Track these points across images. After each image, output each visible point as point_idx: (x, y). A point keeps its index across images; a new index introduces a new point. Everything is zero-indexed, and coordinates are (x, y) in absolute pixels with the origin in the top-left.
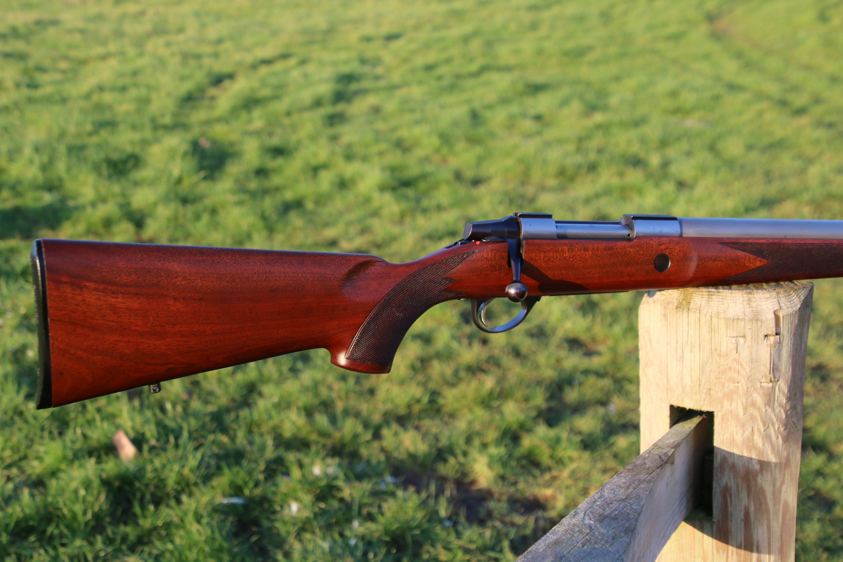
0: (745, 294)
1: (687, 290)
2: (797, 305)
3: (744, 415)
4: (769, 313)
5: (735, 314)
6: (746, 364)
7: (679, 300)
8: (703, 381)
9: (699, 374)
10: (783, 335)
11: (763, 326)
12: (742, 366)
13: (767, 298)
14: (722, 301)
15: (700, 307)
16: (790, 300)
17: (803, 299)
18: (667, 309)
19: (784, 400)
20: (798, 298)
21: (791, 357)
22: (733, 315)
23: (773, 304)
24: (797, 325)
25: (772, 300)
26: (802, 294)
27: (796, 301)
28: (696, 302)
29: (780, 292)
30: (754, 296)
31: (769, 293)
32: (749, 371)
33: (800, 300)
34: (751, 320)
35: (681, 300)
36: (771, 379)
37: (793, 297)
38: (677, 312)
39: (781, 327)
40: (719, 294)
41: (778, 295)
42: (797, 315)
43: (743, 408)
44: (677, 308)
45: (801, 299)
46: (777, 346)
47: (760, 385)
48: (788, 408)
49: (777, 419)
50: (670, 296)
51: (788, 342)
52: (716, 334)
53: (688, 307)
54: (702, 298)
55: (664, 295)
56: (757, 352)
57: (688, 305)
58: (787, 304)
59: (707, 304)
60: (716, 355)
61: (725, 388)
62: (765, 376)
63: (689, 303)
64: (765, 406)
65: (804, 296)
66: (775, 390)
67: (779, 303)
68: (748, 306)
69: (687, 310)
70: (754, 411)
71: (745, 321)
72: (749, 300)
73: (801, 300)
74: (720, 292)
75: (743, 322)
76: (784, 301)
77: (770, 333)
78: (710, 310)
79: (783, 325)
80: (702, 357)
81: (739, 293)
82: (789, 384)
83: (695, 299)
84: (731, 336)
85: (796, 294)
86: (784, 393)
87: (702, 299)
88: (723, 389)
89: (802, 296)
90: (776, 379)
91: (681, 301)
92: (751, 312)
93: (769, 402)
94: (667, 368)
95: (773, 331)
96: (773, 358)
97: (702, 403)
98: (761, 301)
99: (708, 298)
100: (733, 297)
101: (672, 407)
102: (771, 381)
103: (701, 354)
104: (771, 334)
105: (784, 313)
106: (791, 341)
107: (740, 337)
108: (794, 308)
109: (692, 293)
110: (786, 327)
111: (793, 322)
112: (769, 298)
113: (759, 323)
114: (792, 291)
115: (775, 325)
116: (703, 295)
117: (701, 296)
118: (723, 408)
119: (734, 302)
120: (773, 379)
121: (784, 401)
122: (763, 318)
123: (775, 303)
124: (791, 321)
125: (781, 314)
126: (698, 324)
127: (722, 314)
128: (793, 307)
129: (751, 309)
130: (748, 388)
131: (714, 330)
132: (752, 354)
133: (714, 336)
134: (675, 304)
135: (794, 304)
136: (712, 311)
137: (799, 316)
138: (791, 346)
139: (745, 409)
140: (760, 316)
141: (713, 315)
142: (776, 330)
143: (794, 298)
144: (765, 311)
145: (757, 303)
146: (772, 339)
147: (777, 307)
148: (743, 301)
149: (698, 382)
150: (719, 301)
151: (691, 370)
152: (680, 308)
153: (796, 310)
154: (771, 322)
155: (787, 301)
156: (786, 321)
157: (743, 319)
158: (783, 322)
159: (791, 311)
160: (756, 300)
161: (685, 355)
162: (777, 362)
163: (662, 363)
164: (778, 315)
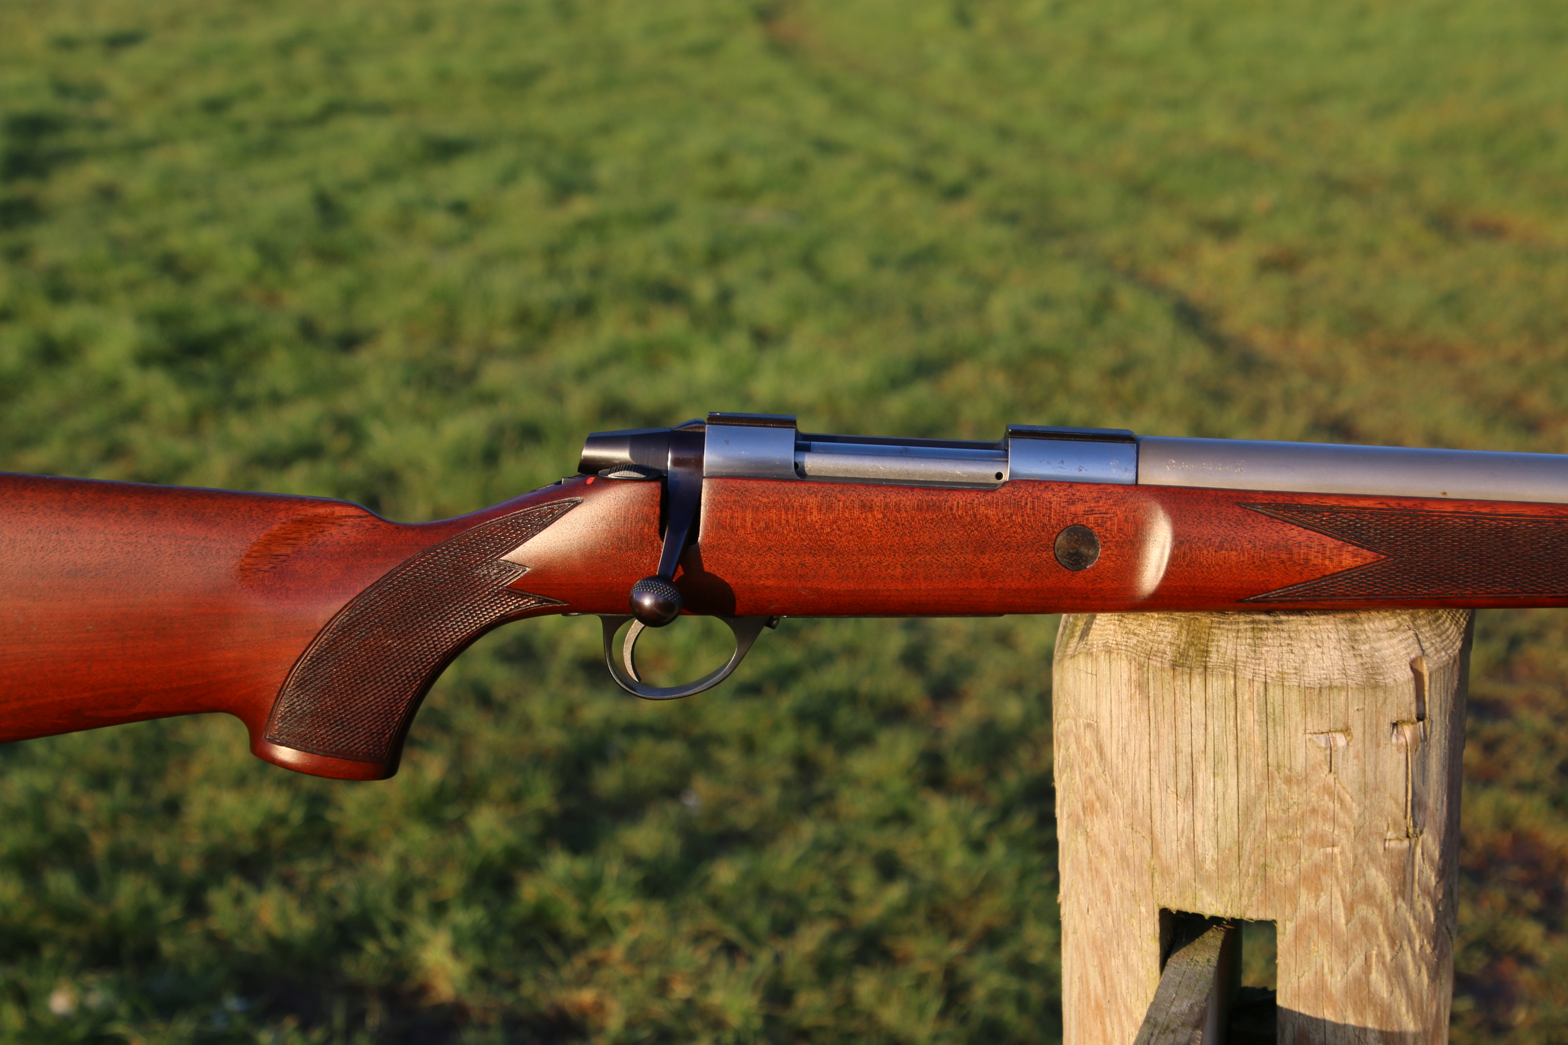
0: (1342, 623)
1: (1197, 619)
2: (1455, 642)
3: (1347, 924)
4: (1400, 666)
5: (1324, 676)
6: (1351, 798)
7: (1179, 647)
8: (1247, 846)
9: (1236, 829)
10: (1430, 718)
11: (1388, 700)
12: (1341, 804)
13: (1392, 630)
14: (1288, 644)
15: (1236, 661)
16: (1439, 631)
17: (1464, 626)
18: (1145, 669)
19: (1433, 878)
20: (1455, 625)
21: (1446, 770)
22: (1319, 677)
23: (1405, 643)
24: (1456, 692)
25: (1404, 636)
26: (1461, 616)
27: (1451, 634)
28: (1222, 651)
29: (1418, 612)
30: (1362, 628)
31: (1395, 618)
32: (1360, 816)
33: (1459, 630)
34: (1362, 688)
35: (1182, 646)
36: (1407, 829)
37: (1444, 622)
38: (1174, 677)
39: (1427, 699)
40: (1280, 626)
41: (1415, 620)
42: (1456, 668)
43: (1345, 908)
44: (1174, 666)
46: (1420, 748)
47: (1382, 848)
48: (1440, 895)
49: (1418, 928)
50: (1151, 637)
51: (1441, 736)
52: (1278, 728)
53: (1203, 664)
54: (1237, 638)
55: (1135, 634)
56: (1376, 767)
57: (1202, 657)
58: (1434, 641)
59: (1252, 654)
60: (1278, 781)
61: (1302, 860)
62: (1395, 823)
63: (1206, 652)
64: (1395, 898)
65: (1465, 619)
66: (1414, 855)
67: (1419, 641)
68: (1352, 652)
69: (1201, 670)
70: (1371, 911)
71: (1347, 692)
72: (1353, 638)
73: (1462, 630)
74: (1281, 622)
75: (1344, 693)
76: (1427, 635)
77: (1405, 716)
78: (1262, 668)
79: (1430, 695)
80: (1242, 789)
81: (1327, 621)
82: (1442, 838)
83: (1219, 641)
84: (1316, 731)
85: (1450, 617)
86: (1432, 862)
87: (1239, 640)
88: (1296, 863)
89: (1462, 620)
90: (1418, 830)
91: (1184, 649)
92: (1360, 667)
93: (1402, 888)
94: (1151, 818)
95: (1411, 711)
96: (1412, 777)
97: (1245, 901)
98: (1379, 639)
99: (1253, 638)
100: (1315, 633)
101: (1165, 914)
102: (1408, 836)
103: (1240, 780)
104: (1406, 719)
105: (1430, 665)
106: (1446, 731)
107: (1336, 731)
108: (1449, 652)
109: (1211, 628)
110: (1437, 700)
111: (1450, 684)
112: (1397, 630)
113: (1381, 694)
115: (1415, 696)
116: (1238, 631)
117: (1234, 634)
118: (1298, 911)
119: (1318, 646)
120: (1411, 831)
121: (1433, 881)
122: (1387, 681)
123: (1411, 640)
124: (1446, 682)
125: (1425, 669)
126: (1232, 703)
127: (1292, 676)
128: (1448, 649)
129: (1360, 660)
130: (1356, 857)
131: (1274, 719)
132: (1364, 772)
133: (1275, 732)
134: (1169, 656)
135: (1448, 641)
136: (1265, 671)
137: (1459, 669)
138: (1445, 743)
139: (1350, 909)
140: (1381, 677)
141: (1269, 681)
142: (1418, 707)
143: (1447, 625)
144: (1391, 662)
145: (1370, 644)
146: (1408, 731)
147: (1415, 652)
148: (1339, 641)
149: (1235, 848)
150: (1281, 645)
151: (1217, 820)
152: (1182, 665)
153: (1455, 656)
154: (1406, 691)
155: (1435, 634)
156: (1436, 687)
157: (1344, 687)
158: (1430, 687)
159: (1444, 659)
160: (1368, 637)
161: (1200, 783)
162: (1420, 787)
163: (1135, 804)
164: (1419, 669)
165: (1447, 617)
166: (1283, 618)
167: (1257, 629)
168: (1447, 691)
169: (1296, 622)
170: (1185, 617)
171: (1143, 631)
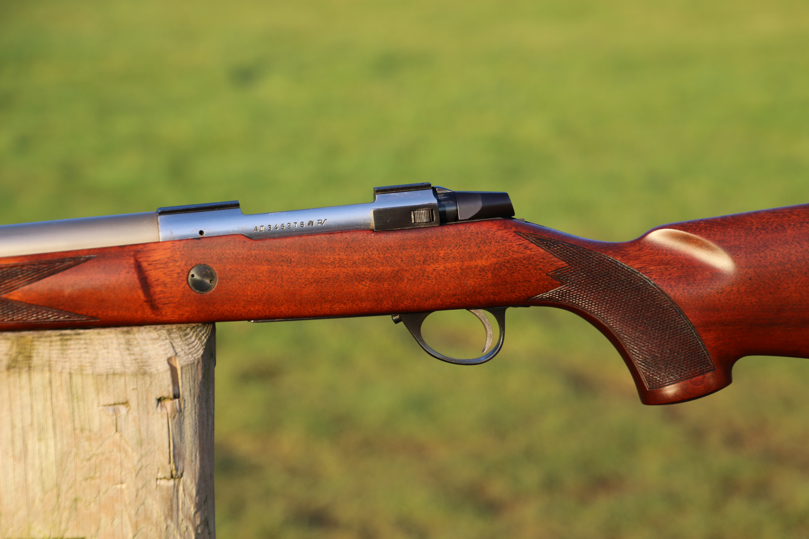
0: (120, 334)
1: (23, 336)
2: (199, 351)
3: (133, 538)
4: (161, 362)
5: (109, 367)
6: (132, 449)
7: (11, 356)
8: (64, 487)
9: (55, 476)
10: (183, 398)
11: (153, 383)
12: (126, 454)
13: (155, 339)
14: (85, 348)
15: (50, 361)
16: (187, 342)
17: (205, 341)
19: (192, 509)
20: (198, 340)
21: (198, 435)
22: (106, 368)
23: (164, 347)
24: (201, 382)
25: (163, 343)
26: (203, 334)
27: (196, 345)
28: (41, 355)
29: (172, 329)
30: (134, 337)
31: (157, 331)
32: (138, 462)
33: (202, 343)
34: (135, 375)
35: (14, 355)
36: (172, 472)
37: (191, 338)
38: (8, 376)
39: (180, 384)
40: (78, 337)
41: (170, 334)
42: (200, 367)
43: (132, 526)
44: (8, 369)
45: (203, 341)
46: (177, 417)
47: (155, 484)
48: (198, 522)
51: (192, 411)
52: (80, 403)
53: (28, 365)
54: (51, 346)
56: (147, 428)
57: (28, 360)
58: (184, 348)
59: (61, 356)
60: (82, 440)
61: (101, 494)
62: (163, 467)
63: (30, 357)
64: (166, 519)
65: (205, 337)
66: (178, 491)
67: (173, 347)
68: (128, 352)
69: (26, 369)
70: (149, 530)
71: (125, 377)
72: (128, 343)
73: (203, 343)
74: (79, 334)
75: (123, 378)
76: (179, 344)
77: (165, 394)
78: (68, 364)
79: (182, 382)
80: (59, 447)
81: (110, 332)
82: (197, 481)
83: (38, 349)
84: (105, 404)
85: (195, 335)
86: (191, 497)
87: (52, 348)
88: (97, 496)
89: (203, 337)
90: (179, 473)
91: (15, 357)
92: (133, 361)
93: (170, 513)
95: (169, 391)
96: (172, 435)
97: (63, 526)
98: (146, 344)
99: (62, 345)
100: (103, 340)
102: (172, 477)
103: (57, 441)
104: (166, 396)
105: (181, 362)
106: (195, 408)
107: (119, 404)
108: (194, 356)
109: (32, 341)
110: (187, 386)
111: (196, 377)
112: (158, 339)
113: (147, 378)
114: (189, 329)
115: (171, 380)
116: (51, 342)
117: (48, 344)
118: (100, 530)
119: (105, 348)
120: (174, 473)
121: (192, 510)
122: (153, 370)
123: (167, 346)
124: (193, 375)
125: (178, 364)
126: (49, 389)
127: (88, 368)
128: (194, 354)
129: (133, 357)
130: (137, 491)
131: (77, 397)
132: (140, 431)
133: (78, 406)
134: (5, 362)
135: (193, 349)
136: (70, 365)
137: (202, 368)
138: (195, 416)
139: (136, 527)
140: (148, 368)
141: (72, 372)
142: (174, 390)
143: (193, 339)
144: (155, 359)
145: (140, 347)
146: (168, 404)
147: (171, 353)
148: (119, 344)
149: (55, 490)
150: (79, 349)
151: (42, 471)
152: (14, 367)
153: (198, 359)
154: (165, 377)
155: (184, 344)
156: (186, 377)
157: (122, 374)
158: (182, 377)
159: (191, 359)
160: (138, 343)
161: (30, 447)
162: (178, 444)
164: (174, 364)
165: (193, 335)
166: (81, 331)
167: (64, 339)
168: (194, 382)
169: (91, 334)
170: (15, 336)
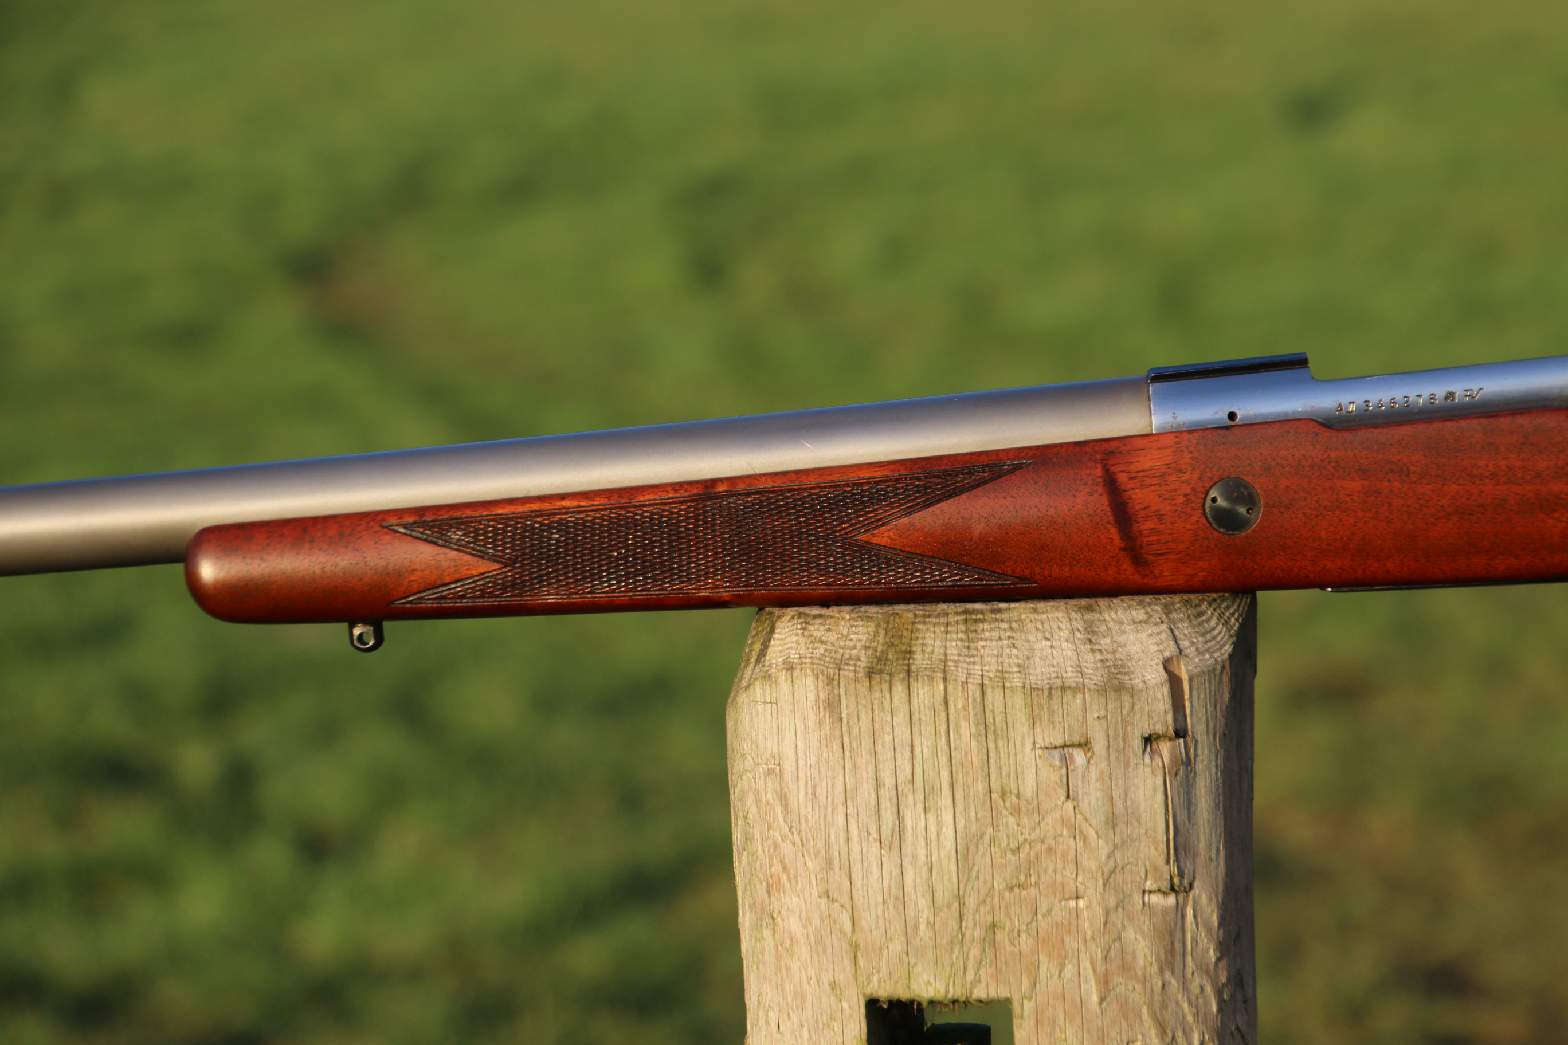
0: (1075, 612)
1: (897, 614)
2: (1224, 645)
3: (1101, 1003)
4: (1151, 666)
5: (1054, 675)
6: (1097, 833)
7: (876, 651)
8: (971, 902)
9: (955, 879)
10: (1193, 737)
11: (1136, 707)
12: (1084, 842)
13: (1140, 623)
14: (1009, 637)
15: (945, 661)
16: (1201, 629)
17: (1236, 628)
18: (835, 683)
19: (1212, 952)
20: (1223, 625)
21: (1221, 809)
22: (1048, 676)
23: (1157, 638)
24: (1227, 707)
25: (1156, 630)
26: (1233, 614)
27: (1218, 635)
28: (929, 649)
29: (1173, 604)
30: (1102, 618)
31: (1144, 608)
32: (1108, 857)
33: (1229, 631)
34: (1102, 690)
35: (880, 649)
36: (1172, 879)
37: (1208, 620)
38: (870, 688)
39: (1188, 711)
40: (997, 616)
41: (1169, 613)
42: (1225, 678)
43: (1098, 981)
44: (870, 674)
45: (1232, 628)
46: (1181, 773)
47: (1141, 902)
48: (1223, 979)
49: (1196, 1016)
50: (842, 643)
51: (1210, 761)
52: (1000, 743)
53: (905, 668)
54: (947, 632)
55: (822, 642)
56: (1126, 794)
57: (904, 659)
58: (1195, 640)
59: (965, 652)
60: (1004, 812)
61: (1040, 917)
62: (1156, 869)
63: (909, 653)
64: (1161, 970)
65: (1237, 620)
66: (1183, 917)
67: (1175, 638)
68: (1088, 646)
69: (902, 675)
70: (1130, 988)
71: (1084, 694)
72: (1090, 629)
73: (1233, 632)
74: (1000, 611)
75: (1080, 696)
76: (1186, 632)
77: (1159, 729)
78: (978, 667)
79: (1192, 706)
80: (961, 825)
81: (1057, 609)
82: (1220, 900)
83: (924, 638)
84: (1047, 745)
85: (1216, 614)
86: (1209, 929)
87: (949, 636)
88: (1032, 921)
89: (1233, 620)
90: (1186, 882)
91: (882, 652)
92: (1099, 665)
93: (1169, 958)
94: (850, 878)
95: (1165, 723)
96: (1173, 808)
97: (970, 976)
98: (1123, 632)
99: (966, 632)
100: (1042, 623)
101: (872, 1004)
102: (1173, 889)
103: (957, 815)
104: (1161, 733)
105: (1190, 668)
106: (1216, 757)
107: (1072, 746)
108: (1216, 655)
109: (914, 623)
110: (1201, 714)
111: (1218, 697)
112: (1146, 622)
113: (1126, 698)
114: (1205, 603)
115: (1170, 703)
116: (948, 624)
117: (943, 629)
118: (1038, 985)
119: (1046, 639)
120: (1176, 881)
121: (1212, 955)
122: (1135, 682)
123: (1164, 636)
124: (1213, 693)
125: (1183, 672)
126: (943, 715)
127: (1015, 675)
128: (1214, 652)
129: (1099, 657)
130: (1107, 913)
131: (995, 731)
132: (1111, 799)
133: (997, 748)
134: (863, 663)
135: (1214, 642)
136: (982, 670)
137: (1230, 680)
138: (1216, 773)
139: (1105, 983)
140: (1127, 678)
141: (986, 682)
142: (1175, 720)
143: (1213, 623)
144: (1139, 660)
145: (1112, 637)
146: (1165, 748)
147: (1170, 650)
148: (1072, 632)
149: (956, 905)
150: (1000, 638)
151: (931, 870)
152: (881, 672)
153: (1223, 662)
154: (1159, 695)
155: (1196, 632)
156: (1199, 696)
157: (1079, 689)
158: (1191, 696)
159: (1209, 663)
160: (1109, 629)
161: (909, 823)
162: (1185, 824)
163: (830, 863)
164: (1176, 672)
165: (1212, 614)
166: (1003, 605)
167: (970, 621)
168: (1215, 707)
169: (1020, 610)
170: (882, 614)
171: (832, 637)
